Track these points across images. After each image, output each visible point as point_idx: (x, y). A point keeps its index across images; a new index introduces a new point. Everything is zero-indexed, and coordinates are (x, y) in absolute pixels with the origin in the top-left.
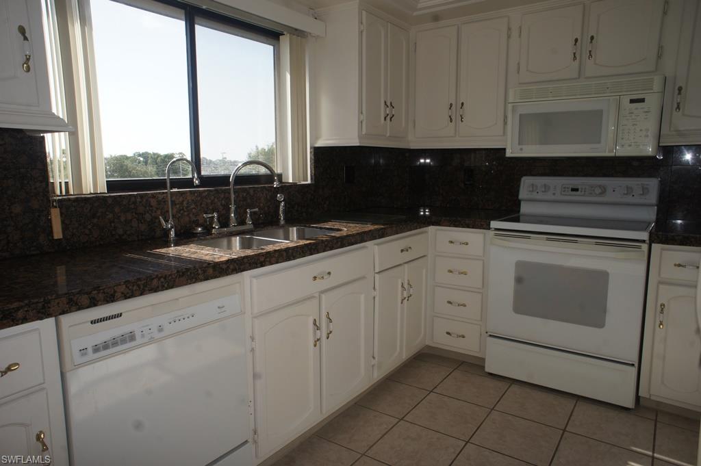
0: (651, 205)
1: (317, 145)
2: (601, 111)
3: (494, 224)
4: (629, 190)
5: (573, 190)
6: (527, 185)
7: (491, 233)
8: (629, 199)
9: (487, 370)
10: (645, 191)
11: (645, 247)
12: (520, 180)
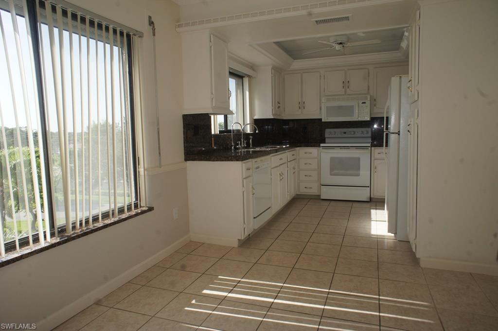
0: (369, 137)
1: (255, 118)
2: (353, 106)
3: (322, 145)
4: (363, 132)
5: (344, 133)
6: (328, 132)
7: (321, 148)
8: (363, 135)
9: (322, 198)
10: (368, 132)
11: (370, 148)
12: (325, 130)
